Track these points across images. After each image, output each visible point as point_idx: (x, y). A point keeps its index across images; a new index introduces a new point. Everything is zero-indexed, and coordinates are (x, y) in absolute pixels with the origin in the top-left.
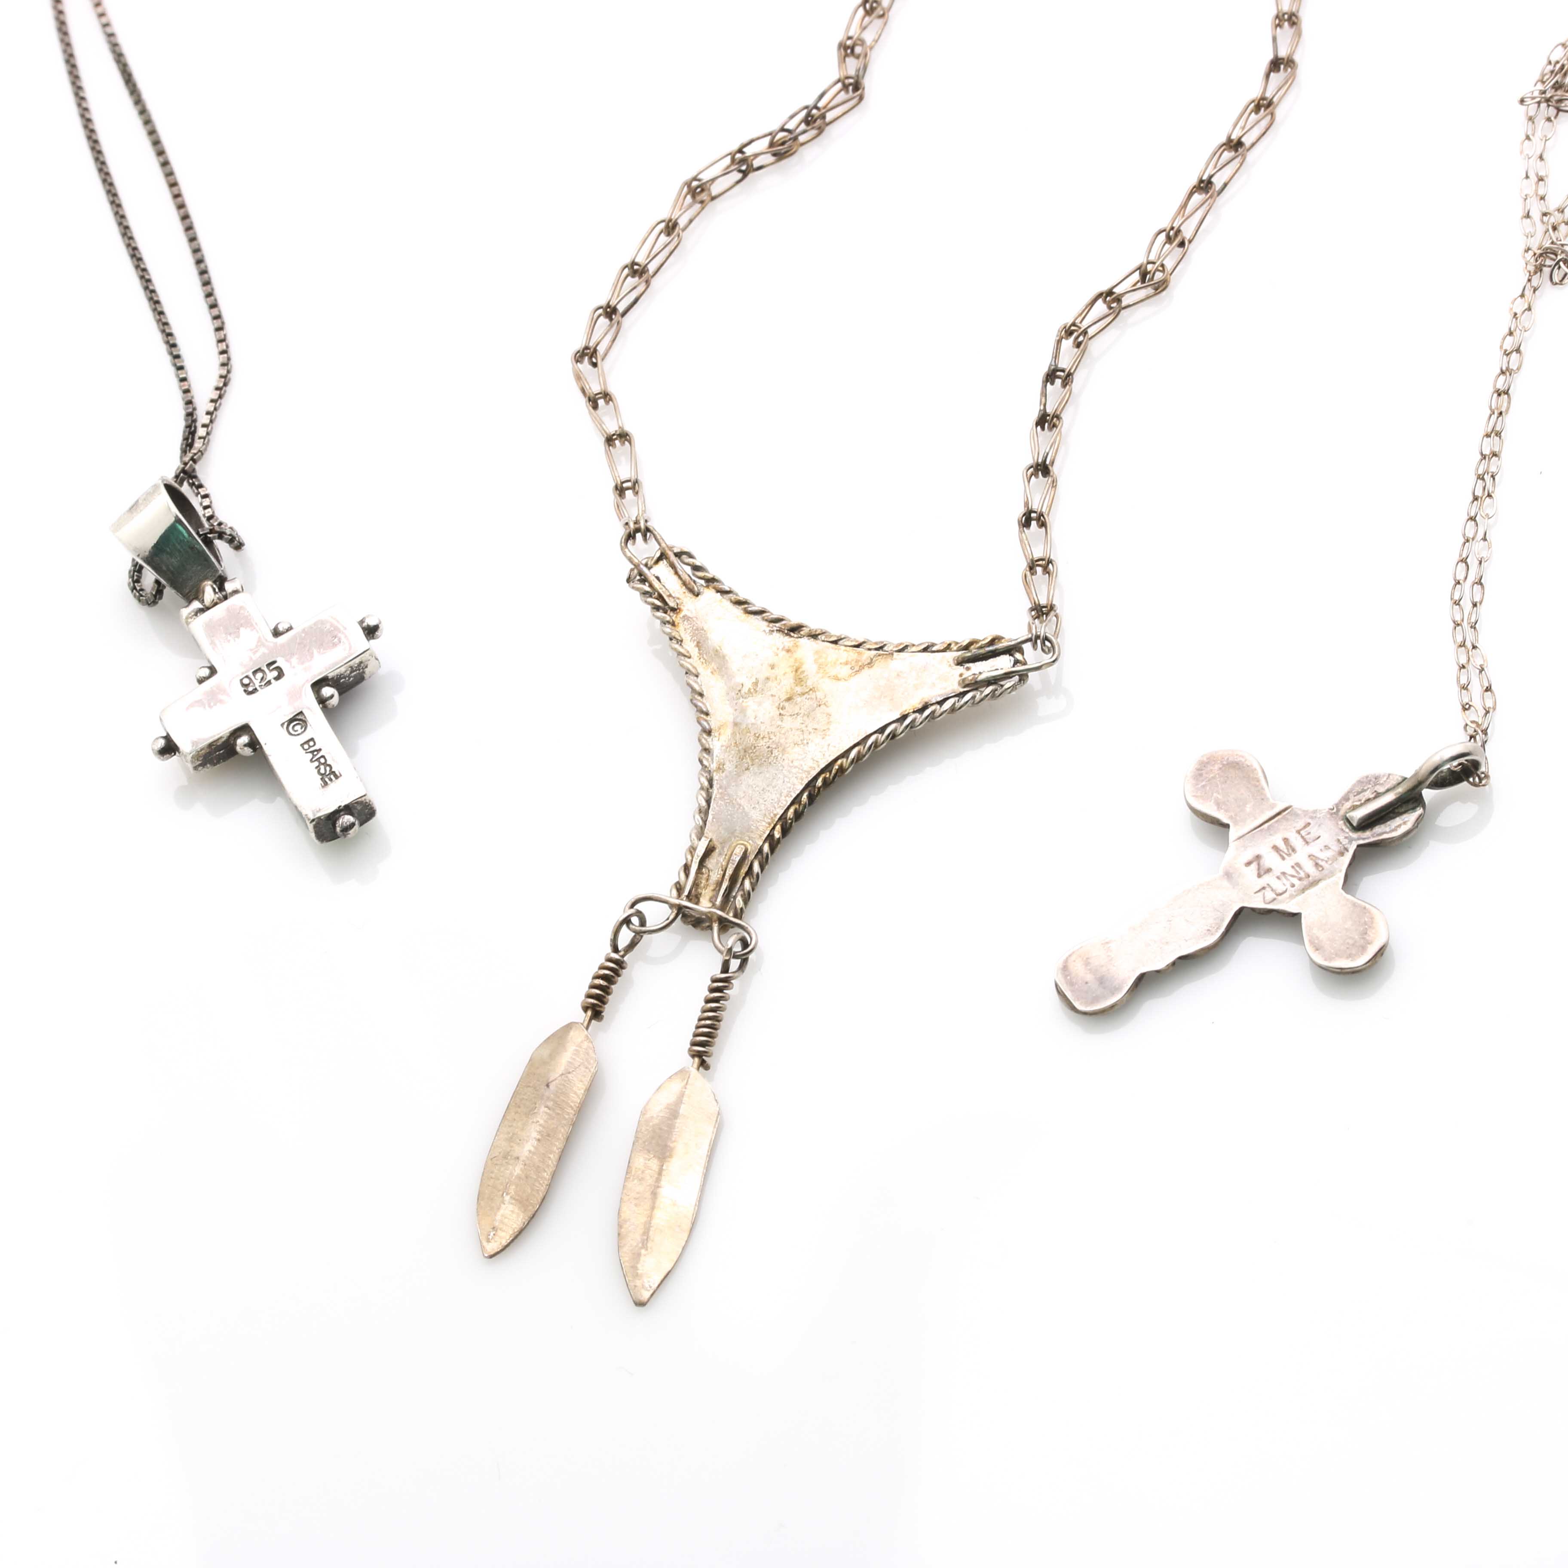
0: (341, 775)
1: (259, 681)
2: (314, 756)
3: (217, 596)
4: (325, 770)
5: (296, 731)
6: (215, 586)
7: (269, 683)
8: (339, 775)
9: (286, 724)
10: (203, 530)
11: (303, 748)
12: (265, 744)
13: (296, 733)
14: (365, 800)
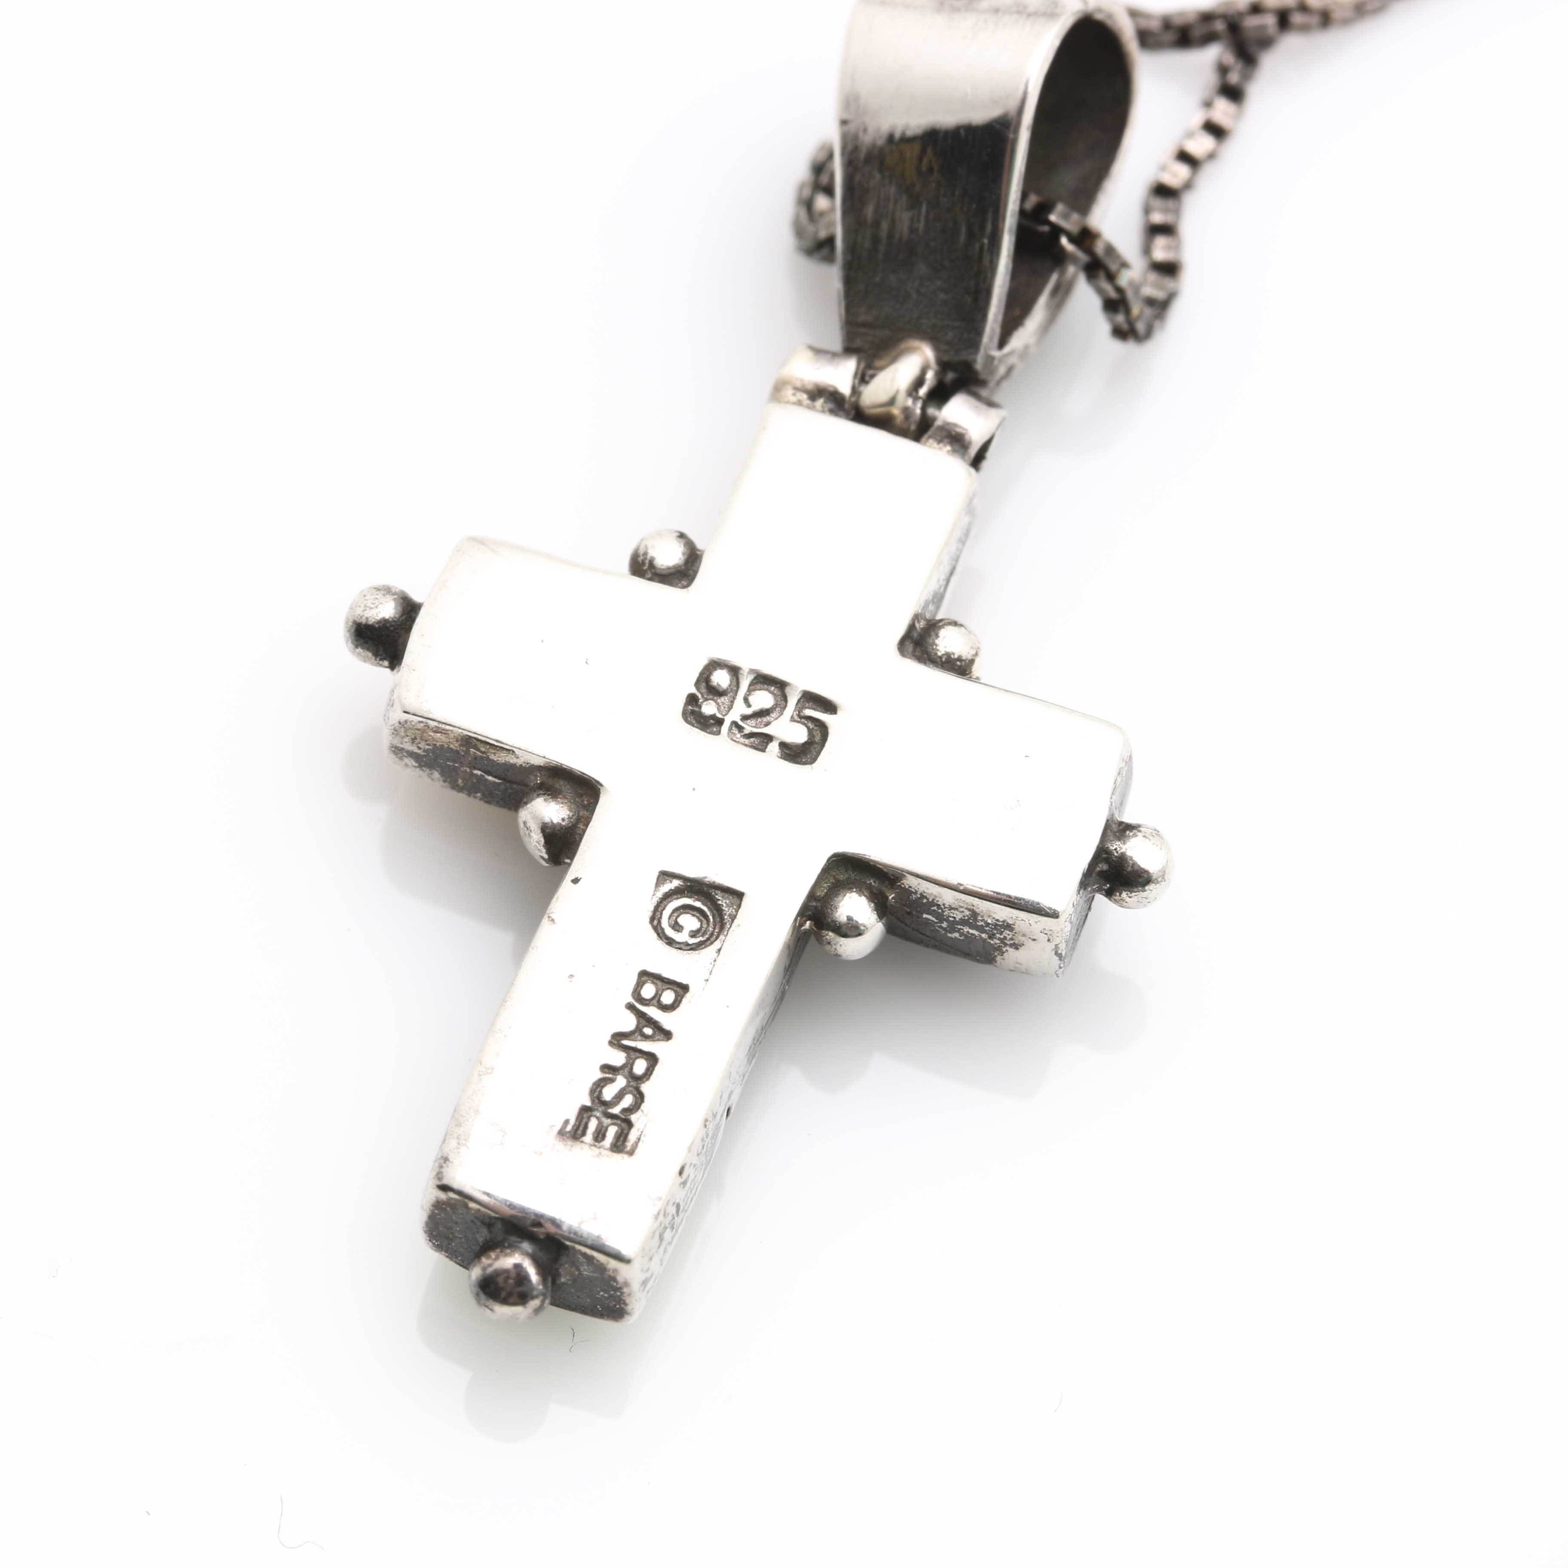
0: (631, 1153)
1: (749, 711)
2: (637, 1032)
3: (910, 402)
4: (620, 1096)
5: (677, 927)
6: (930, 375)
7: (762, 741)
8: (629, 1145)
9: (676, 883)
10: (1065, 216)
11: (639, 985)
12: (576, 881)
13: (670, 932)
14: (615, 1271)
